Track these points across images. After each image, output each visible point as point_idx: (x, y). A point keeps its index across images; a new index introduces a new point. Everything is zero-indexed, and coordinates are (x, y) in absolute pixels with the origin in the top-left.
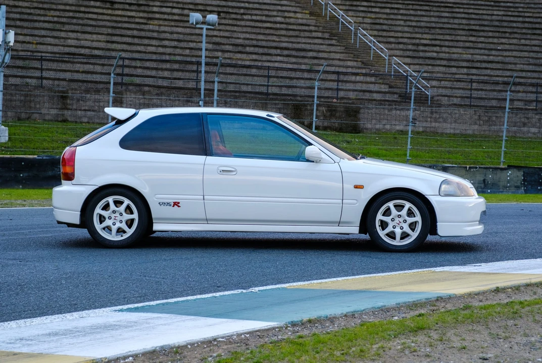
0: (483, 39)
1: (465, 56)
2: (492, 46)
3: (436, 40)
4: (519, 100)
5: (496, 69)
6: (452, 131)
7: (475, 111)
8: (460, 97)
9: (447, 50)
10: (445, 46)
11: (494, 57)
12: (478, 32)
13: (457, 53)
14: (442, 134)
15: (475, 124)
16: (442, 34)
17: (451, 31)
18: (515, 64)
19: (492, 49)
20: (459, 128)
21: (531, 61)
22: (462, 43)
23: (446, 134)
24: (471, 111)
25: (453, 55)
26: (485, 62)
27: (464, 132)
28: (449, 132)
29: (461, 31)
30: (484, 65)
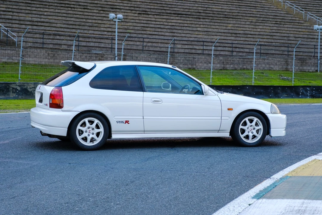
0: (35, 8)
1: (27, 18)
2: (41, 13)
3: (9, 8)
4: (64, 45)
5: (47, 26)
6: (33, 62)
7: (46, 51)
8: (32, 42)
9: (16, 14)
10: (15, 12)
11: (44, 19)
12: (31, 4)
13: (22, 16)
14: (28, 64)
15: (46, 58)
16: (11, 5)
17: (16, 3)
18: (57, 23)
19: (41, 15)
20: (37, 61)
21: (64, 22)
22: (24, 10)
23: (31, 64)
24: (43, 51)
25: (21, 18)
26: (40, 22)
27: (40, 63)
28: (31, 63)
29: (21, 4)
30: (39, 24)
